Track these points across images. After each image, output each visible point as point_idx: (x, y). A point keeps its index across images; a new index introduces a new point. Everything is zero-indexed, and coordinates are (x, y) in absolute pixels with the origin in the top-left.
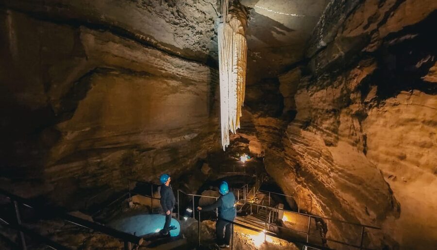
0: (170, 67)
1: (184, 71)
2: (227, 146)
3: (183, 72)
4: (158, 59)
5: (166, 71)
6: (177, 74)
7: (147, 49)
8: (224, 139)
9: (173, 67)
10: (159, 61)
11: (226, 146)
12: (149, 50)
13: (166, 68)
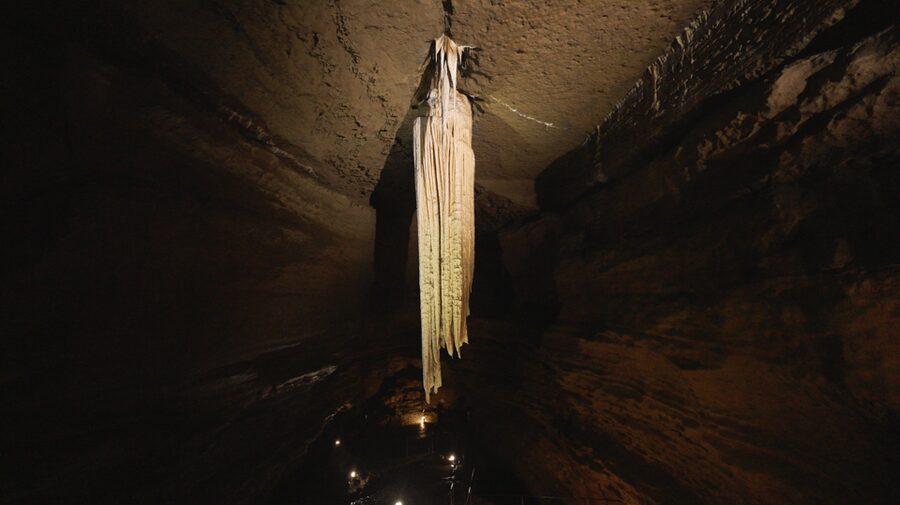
0: (292, 197)
1: (319, 210)
2: (436, 391)
3: (317, 214)
4: (269, 175)
5: (282, 205)
6: (304, 216)
7: (249, 145)
8: (428, 373)
9: (298, 199)
10: (271, 179)
11: (433, 389)
12: (254, 149)
13: (283, 200)
